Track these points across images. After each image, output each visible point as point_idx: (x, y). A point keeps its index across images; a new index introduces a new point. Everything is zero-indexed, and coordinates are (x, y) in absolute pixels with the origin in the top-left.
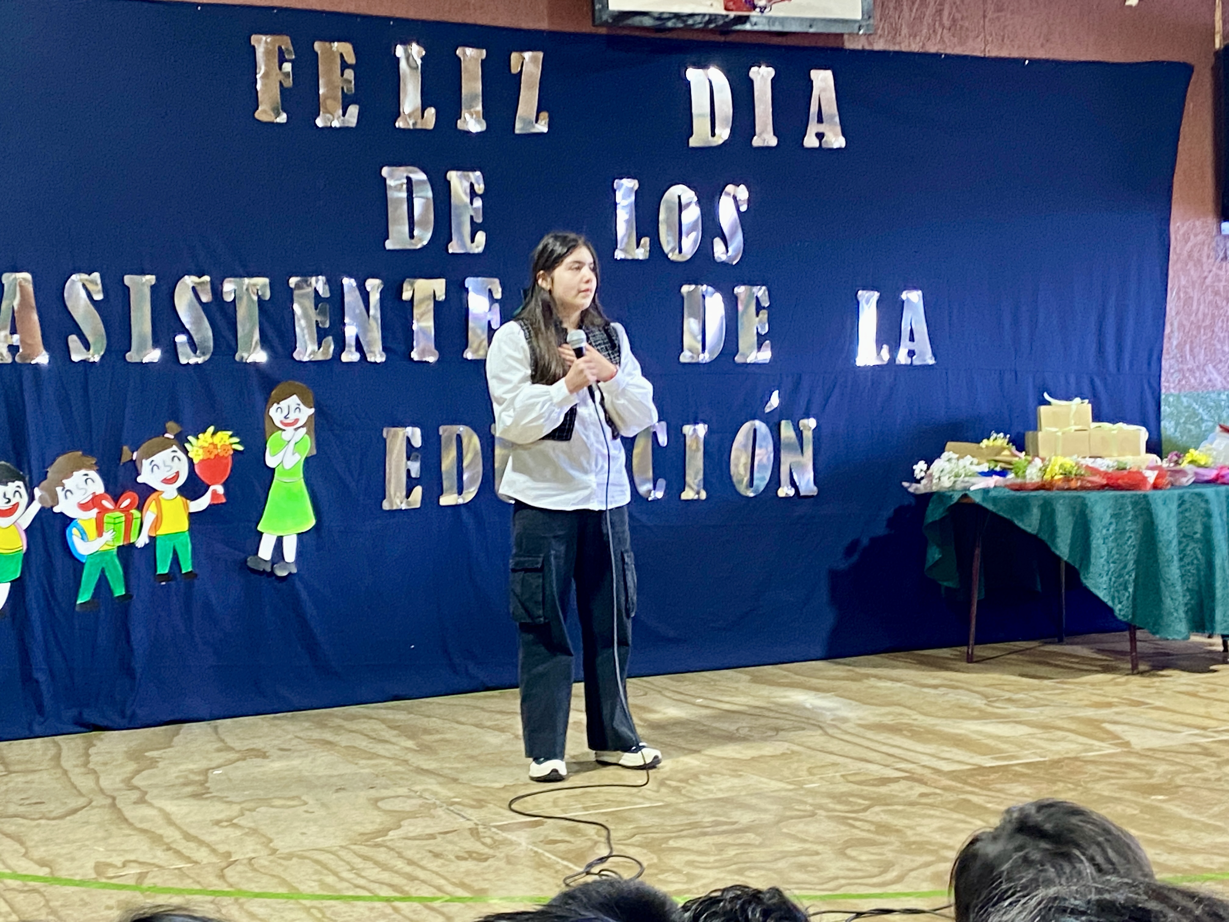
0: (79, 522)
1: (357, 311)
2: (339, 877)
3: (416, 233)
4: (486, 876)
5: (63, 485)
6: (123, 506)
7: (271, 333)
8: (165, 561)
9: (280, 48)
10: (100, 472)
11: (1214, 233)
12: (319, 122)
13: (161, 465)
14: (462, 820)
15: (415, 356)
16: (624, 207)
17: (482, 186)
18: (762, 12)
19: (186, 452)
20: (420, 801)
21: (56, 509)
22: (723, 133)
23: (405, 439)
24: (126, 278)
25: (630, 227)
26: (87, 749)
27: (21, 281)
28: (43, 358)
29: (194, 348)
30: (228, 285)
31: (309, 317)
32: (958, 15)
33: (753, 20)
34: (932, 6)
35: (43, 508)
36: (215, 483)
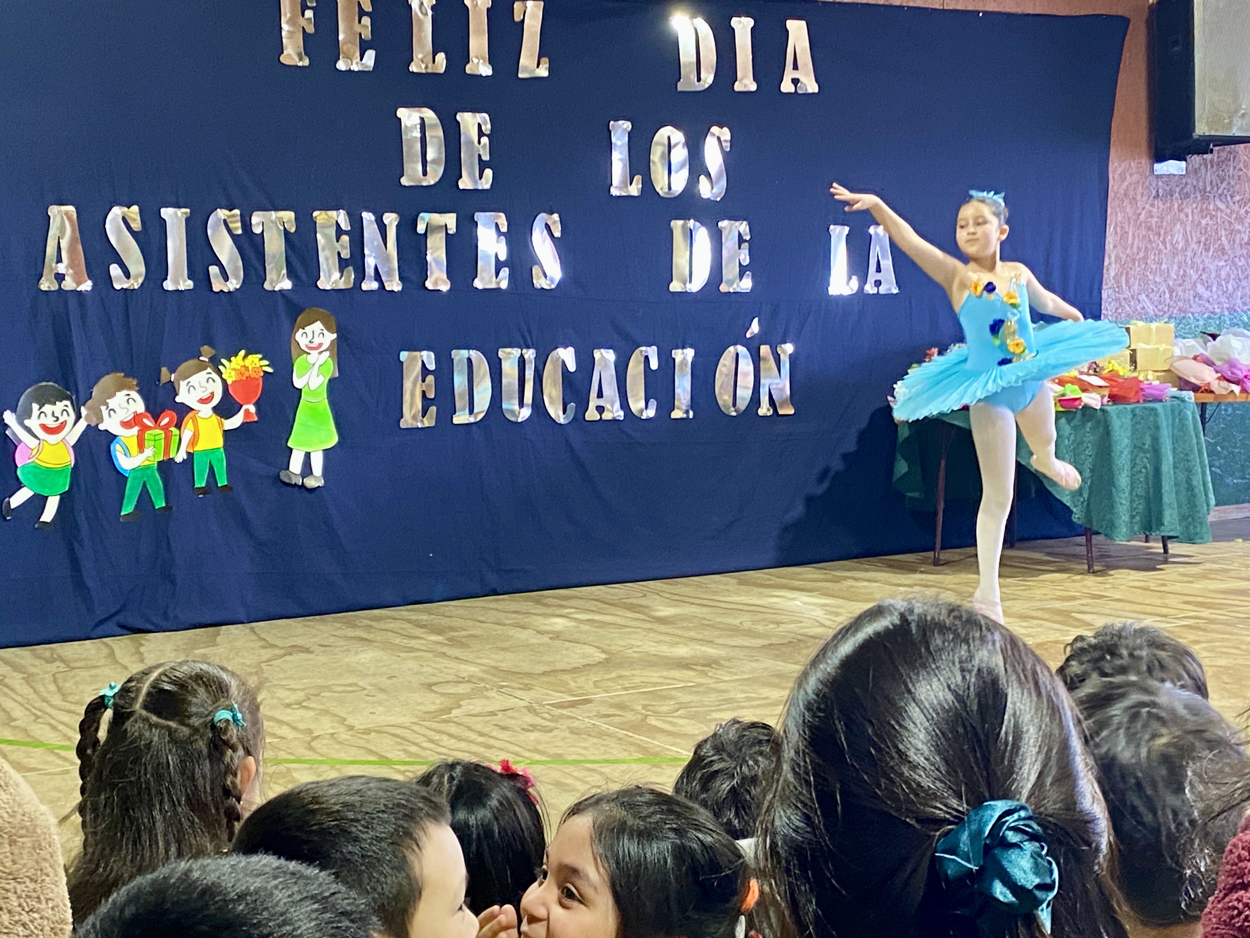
0: (122, 438)
1: (375, 244)
2: (420, 747)
3: (428, 169)
4: (557, 744)
5: (107, 405)
6: (162, 424)
7: (297, 264)
10: (140, 392)
11: (1148, 174)
12: (340, 66)
13: (196, 385)
14: (515, 700)
15: (429, 285)
16: (621, 146)
17: (489, 126)
19: (220, 373)
20: (471, 685)
21: (101, 427)
22: (708, 78)
23: (420, 363)
24: (163, 211)
25: (625, 166)
26: (137, 649)
27: (66, 213)
28: (87, 286)
29: (226, 277)
30: (256, 218)
31: (332, 248)
35: (89, 426)
36: (248, 403)
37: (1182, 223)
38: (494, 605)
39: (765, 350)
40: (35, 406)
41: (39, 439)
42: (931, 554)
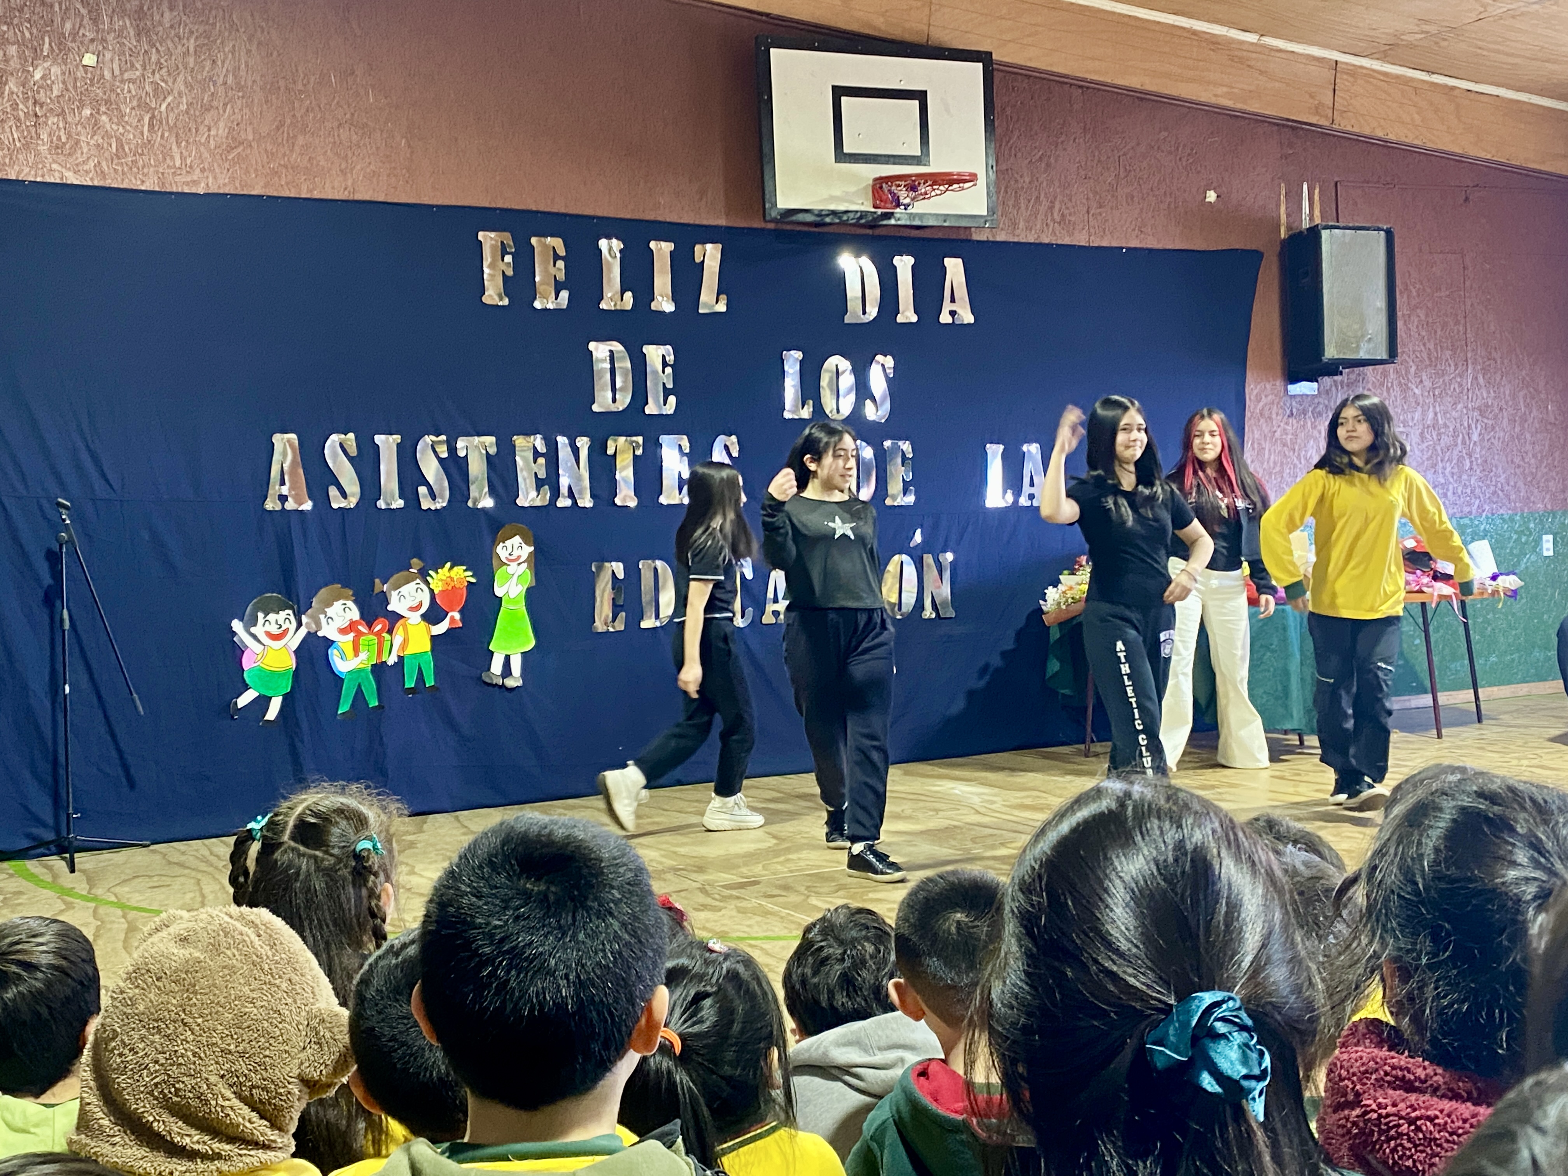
0: (339, 644)
1: (569, 464)
3: (617, 398)
5: (325, 613)
7: (497, 484)
8: (412, 677)
9: (502, 243)
10: (356, 602)
11: (1282, 394)
12: (536, 305)
13: (407, 595)
15: (618, 501)
16: (791, 374)
17: (672, 357)
18: (905, 209)
19: (427, 583)
21: (320, 634)
22: (873, 312)
23: (610, 572)
24: (376, 437)
25: (796, 391)
27: (289, 441)
28: (308, 506)
29: (433, 496)
30: (461, 443)
31: (530, 469)
32: (1066, 212)
33: (897, 216)
34: (1045, 204)
35: (309, 633)
36: (453, 610)
37: (1316, 439)
38: (678, 795)
39: (928, 559)
40: (261, 615)
41: (263, 645)
42: (1082, 747)
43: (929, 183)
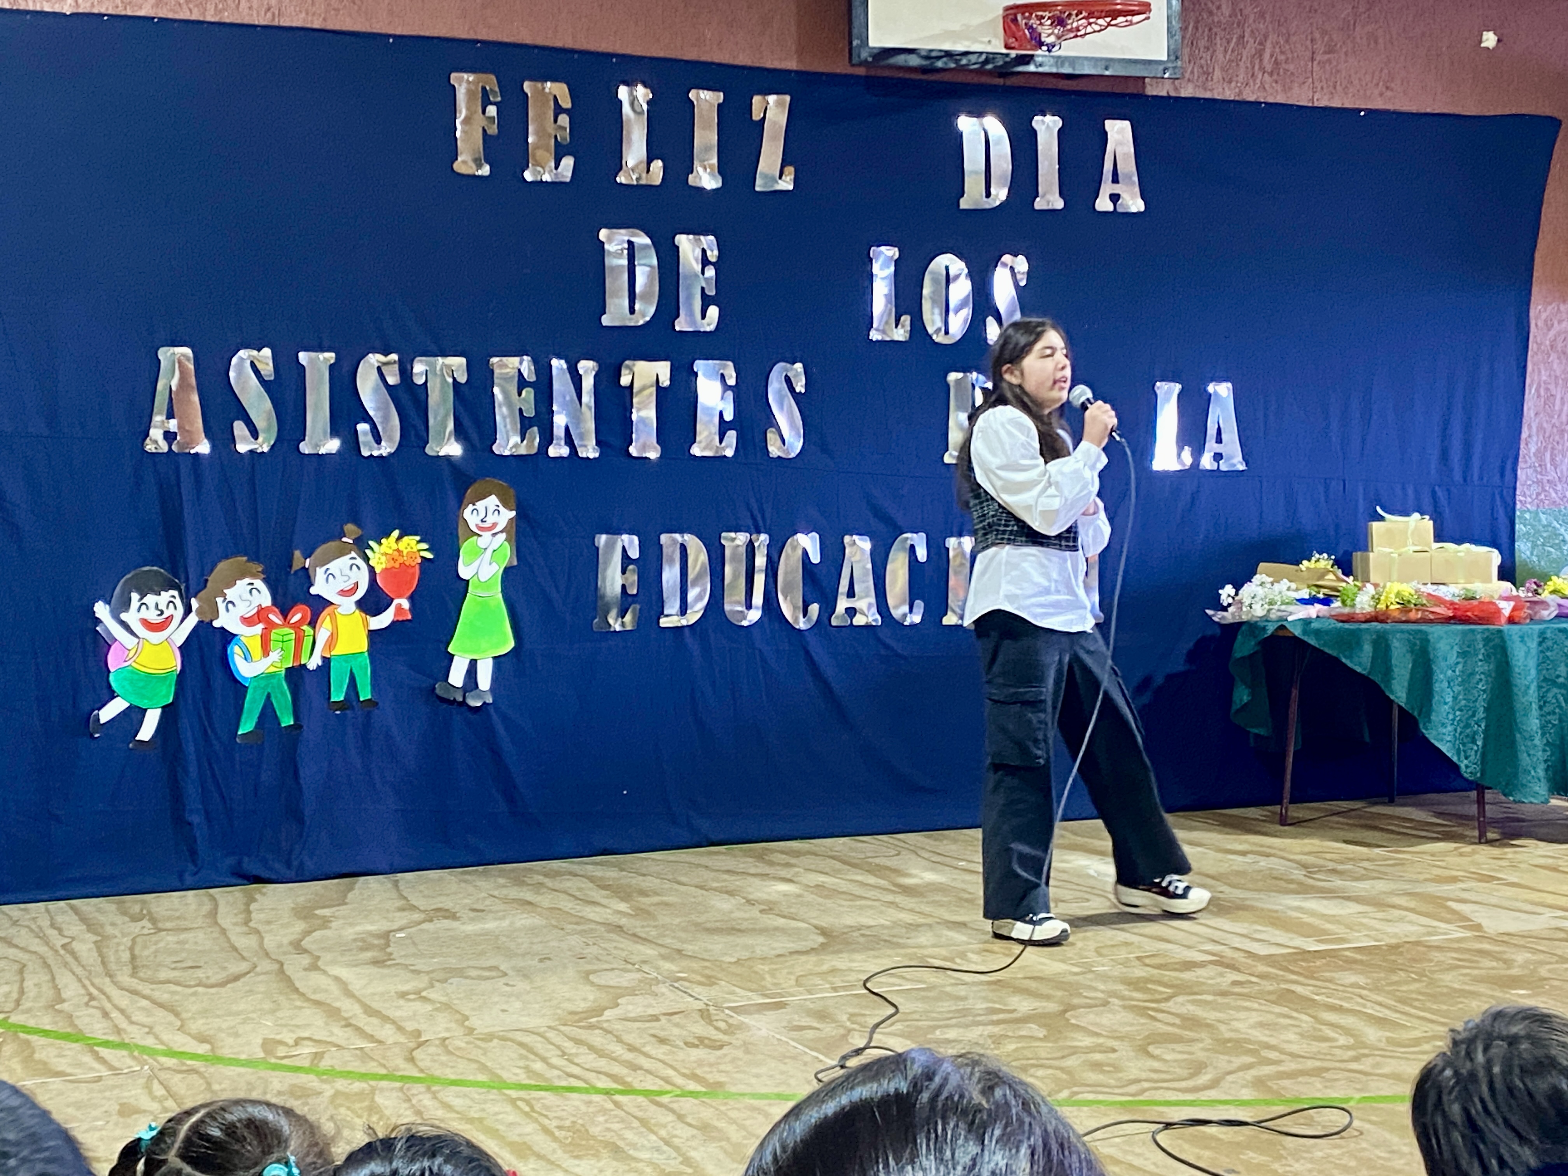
0: (242, 638)
1: (568, 398)
2: (548, 1064)
3: (637, 307)
4: (722, 1067)
5: (224, 596)
6: (292, 621)
7: (467, 422)
9: (484, 88)
10: (266, 581)
12: (528, 176)
13: (337, 573)
14: (691, 999)
15: (633, 451)
16: (883, 279)
17: (716, 252)
18: (1049, 51)
19: (366, 559)
20: (638, 976)
21: (216, 624)
22: (1000, 194)
23: (621, 550)
24: (301, 354)
25: (889, 302)
26: (248, 905)
27: (180, 357)
28: (204, 447)
29: (378, 438)
30: (419, 365)
31: (512, 404)
32: (1282, 58)
33: (1039, 60)
34: (1251, 46)
35: (200, 623)
36: (400, 596)
40: (135, 596)
41: (137, 637)
42: (1277, 810)
43: (1084, 14)
